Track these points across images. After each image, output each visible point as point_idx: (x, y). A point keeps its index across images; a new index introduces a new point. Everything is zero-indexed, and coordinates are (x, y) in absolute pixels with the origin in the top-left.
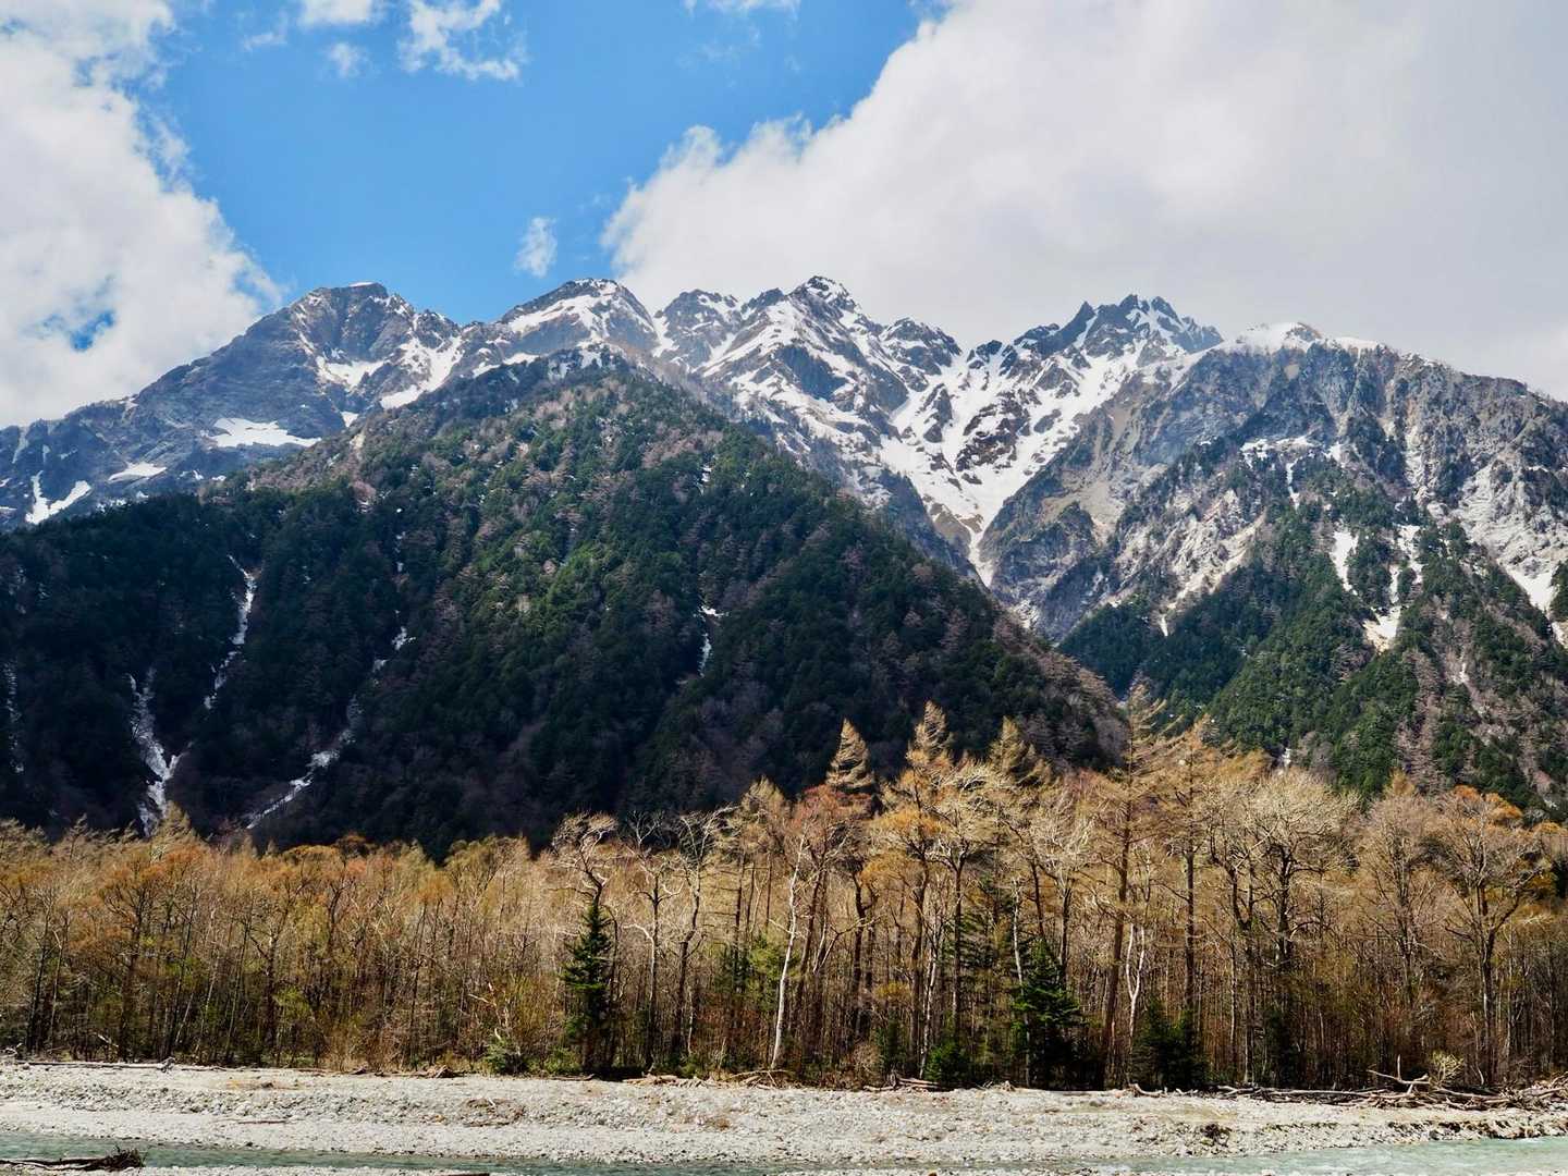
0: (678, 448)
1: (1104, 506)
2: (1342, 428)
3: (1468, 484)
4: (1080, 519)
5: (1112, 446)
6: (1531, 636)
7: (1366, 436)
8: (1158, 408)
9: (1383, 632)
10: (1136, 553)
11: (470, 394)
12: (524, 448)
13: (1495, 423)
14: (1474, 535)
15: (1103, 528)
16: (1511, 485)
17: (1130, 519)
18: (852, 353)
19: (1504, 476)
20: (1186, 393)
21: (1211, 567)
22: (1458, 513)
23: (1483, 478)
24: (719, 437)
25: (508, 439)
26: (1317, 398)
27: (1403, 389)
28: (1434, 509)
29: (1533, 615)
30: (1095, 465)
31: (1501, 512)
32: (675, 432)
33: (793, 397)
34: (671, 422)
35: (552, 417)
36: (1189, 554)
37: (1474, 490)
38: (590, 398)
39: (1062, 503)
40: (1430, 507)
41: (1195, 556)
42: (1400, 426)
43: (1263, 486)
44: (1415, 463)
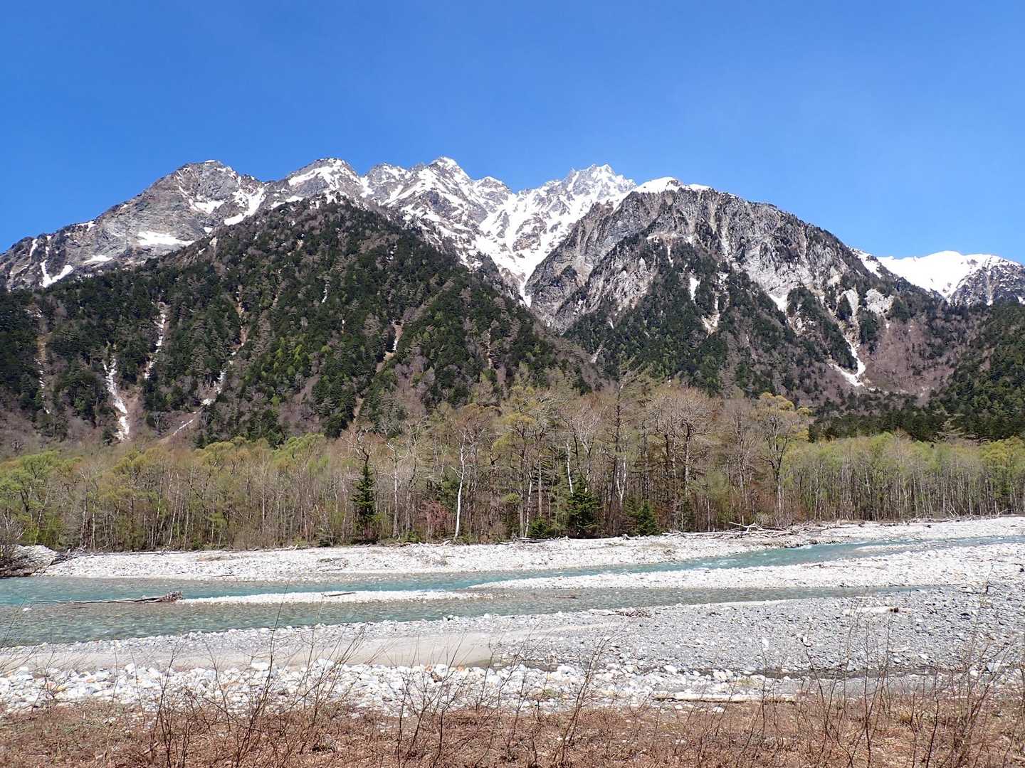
0: (378, 243)
1: (583, 265)
2: (691, 228)
3: (752, 253)
4: (570, 272)
5: (586, 239)
6: (778, 324)
7: (704, 232)
8: (607, 219)
9: (711, 324)
10: (598, 289)
11: (270, 217)
12: (300, 243)
13: (762, 225)
14: (752, 277)
15: (582, 279)
16: (769, 254)
17: (595, 273)
19: (765, 250)
20: (620, 212)
21: (633, 296)
22: (745, 267)
23: (756, 251)
24: (397, 237)
25: (292, 239)
26: (681, 213)
27: (720, 208)
28: (735, 266)
29: (780, 315)
30: (578, 248)
31: (764, 266)
32: (375, 235)
33: (432, 216)
34: (373, 230)
35: (313, 228)
36: (623, 290)
37: (752, 257)
38: (332, 219)
39: (564, 266)
40: (733, 265)
41: (625, 290)
42: (719, 227)
43: (656, 255)
44: (725, 244)
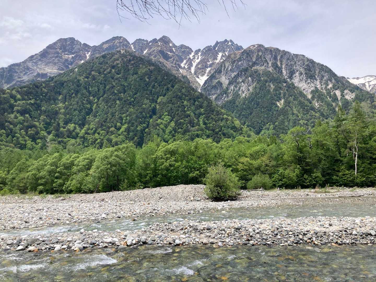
0: (145, 70)
1: (224, 80)
2: (270, 65)
3: (295, 75)
4: (220, 84)
5: (226, 69)
6: (309, 104)
7: (275, 66)
8: (234, 61)
9: (281, 104)
10: (231, 90)
11: (99, 60)
12: (113, 70)
13: (299, 63)
14: (296, 85)
15: (225, 86)
16: (302, 75)
17: (230, 83)
18: (172, 51)
19: (301, 74)
20: (240, 58)
21: (246, 92)
22: (293, 81)
23: (297, 74)
25: (110, 69)
26: (265, 59)
27: (282, 57)
29: (308, 100)
30: (222, 73)
31: (301, 80)
32: (144, 67)
33: (162, 60)
34: (143, 64)
35: (118, 64)
36: (242, 90)
37: (296, 76)
39: (217, 81)
40: (288, 80)
41: (243, 90)
42: (281, 64)
43: (256, 76)
44: (284, 72)
